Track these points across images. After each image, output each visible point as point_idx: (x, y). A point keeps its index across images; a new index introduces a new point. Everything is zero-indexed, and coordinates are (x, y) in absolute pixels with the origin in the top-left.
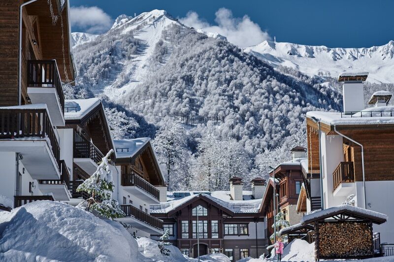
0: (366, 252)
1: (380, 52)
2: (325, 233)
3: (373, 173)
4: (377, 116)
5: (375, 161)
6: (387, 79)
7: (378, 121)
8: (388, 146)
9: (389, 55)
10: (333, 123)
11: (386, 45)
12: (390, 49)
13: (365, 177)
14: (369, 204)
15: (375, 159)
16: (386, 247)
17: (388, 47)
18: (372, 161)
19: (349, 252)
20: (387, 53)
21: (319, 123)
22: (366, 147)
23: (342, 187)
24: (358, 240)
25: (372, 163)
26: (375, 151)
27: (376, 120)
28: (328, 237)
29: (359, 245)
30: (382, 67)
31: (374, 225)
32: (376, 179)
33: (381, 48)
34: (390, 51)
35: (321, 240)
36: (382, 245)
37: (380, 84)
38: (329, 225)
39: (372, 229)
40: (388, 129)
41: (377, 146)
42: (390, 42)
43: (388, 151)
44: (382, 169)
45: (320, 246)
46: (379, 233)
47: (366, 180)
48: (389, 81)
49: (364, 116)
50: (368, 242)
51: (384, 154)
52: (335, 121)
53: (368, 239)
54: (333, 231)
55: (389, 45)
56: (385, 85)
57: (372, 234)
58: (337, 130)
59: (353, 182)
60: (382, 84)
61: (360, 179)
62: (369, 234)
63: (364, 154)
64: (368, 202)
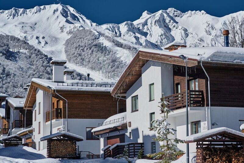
0: (73, 156)
1: (6, 14)
2: (54, 145)
3: (72, 115)
4: (75, 86)
5: (72, 108)
6: (10, 32)
7: (77, 89)
8: (79, 101)
9: (12, 16)
10: (55, 89)
11: (10, 10)
12: (13, 13)
13: (68, 116)
14: (69, 130)
15: (73, 108)
16: (82, 153)
17: (12, 11)
18: (71, 108)
19: (65, 155)
20: (11, 15)
21: (51, 89)
22: (69, 101)
23: (56, 121)
24: (70, 150)
25: (71, 109)
26: (73, 103)
27: (76, 88)
28: (55, 147)
29: (70, 152)
30: (6, 24)
31: (77, 142)
32: (73, 117)
33: (7, 11)
34: (12, 14)
35: (52, 149)
36: (80, 152)
37: (5, 35)
38: (55, 142)
39: (76, 144)
40: (81, 93)
41: (74, 101)
42: (13, 9)
43: (79, 104)
44: (76, 113)
45: (51, 152)
46: (79, 146)
47: (68, 118)
48: (11, 34)
49: (69, 86)
50: (74, 150)
51: (77, 105)
52: (56, 87)
53: (74, 149)
54: (58, 145)
55: (12, 10)
56: (8, 36)
57: (76, 146)
58: (57, 92)
59: (61, 118)
60: (6, 35)
61: (65, 117)
62: (75, 146)
63: (68, 105)
64: (68, 129)
